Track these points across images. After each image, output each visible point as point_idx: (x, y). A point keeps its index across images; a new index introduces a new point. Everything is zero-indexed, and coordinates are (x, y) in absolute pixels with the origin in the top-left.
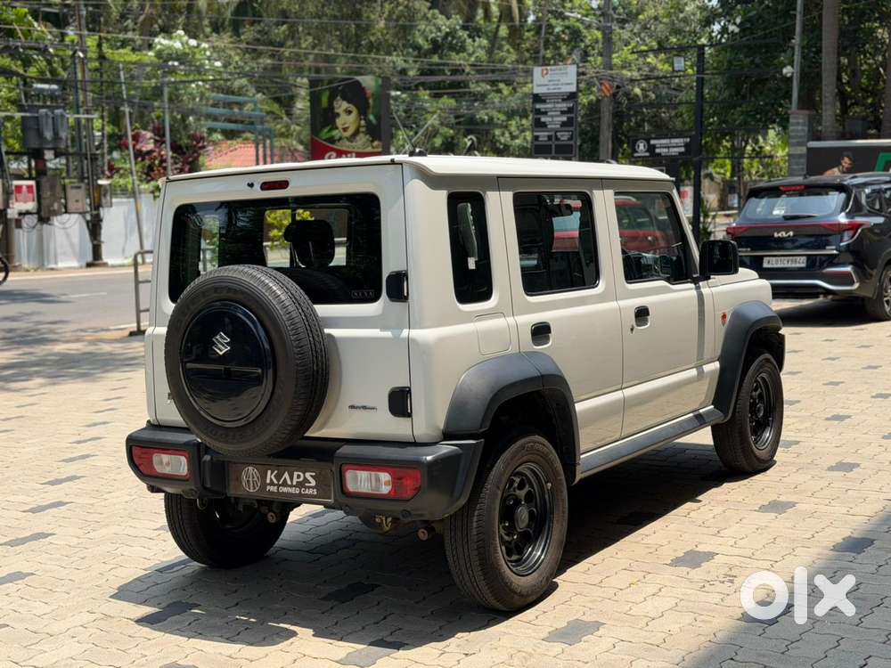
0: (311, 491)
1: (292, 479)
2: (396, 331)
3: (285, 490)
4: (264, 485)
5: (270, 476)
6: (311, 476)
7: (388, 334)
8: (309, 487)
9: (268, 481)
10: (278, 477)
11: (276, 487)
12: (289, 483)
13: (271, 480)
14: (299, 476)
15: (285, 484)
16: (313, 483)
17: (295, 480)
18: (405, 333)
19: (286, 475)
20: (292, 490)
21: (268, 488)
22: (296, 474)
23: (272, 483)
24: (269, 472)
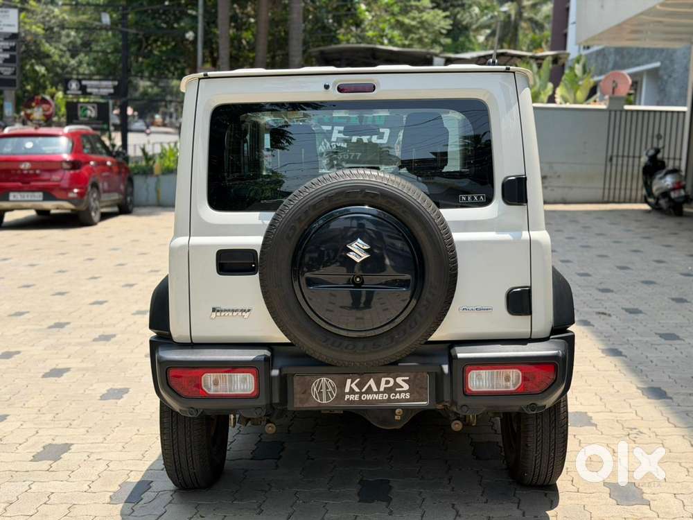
0: (403, 395)
1: (378, 385)
2: (517, 234)
3: (369, 397)
4: (341, 394)
5: (349, 384)
6: (404, 380)
7: (507, 236)
8: (400, 392)
9: (347, 390)
10: (360, 385)
11: (357, 396)
12: (375, 389)
13: (351, 387)
14: (387, 382)
15: (369, 391)
16: (406, 387)
17: (383, 386)
18: (525, 235)
19: (372, 382)
20: (379, 397)
21: (347, 397)
22: (384, 380)
23: (352, 392)
24: (349, 381)
